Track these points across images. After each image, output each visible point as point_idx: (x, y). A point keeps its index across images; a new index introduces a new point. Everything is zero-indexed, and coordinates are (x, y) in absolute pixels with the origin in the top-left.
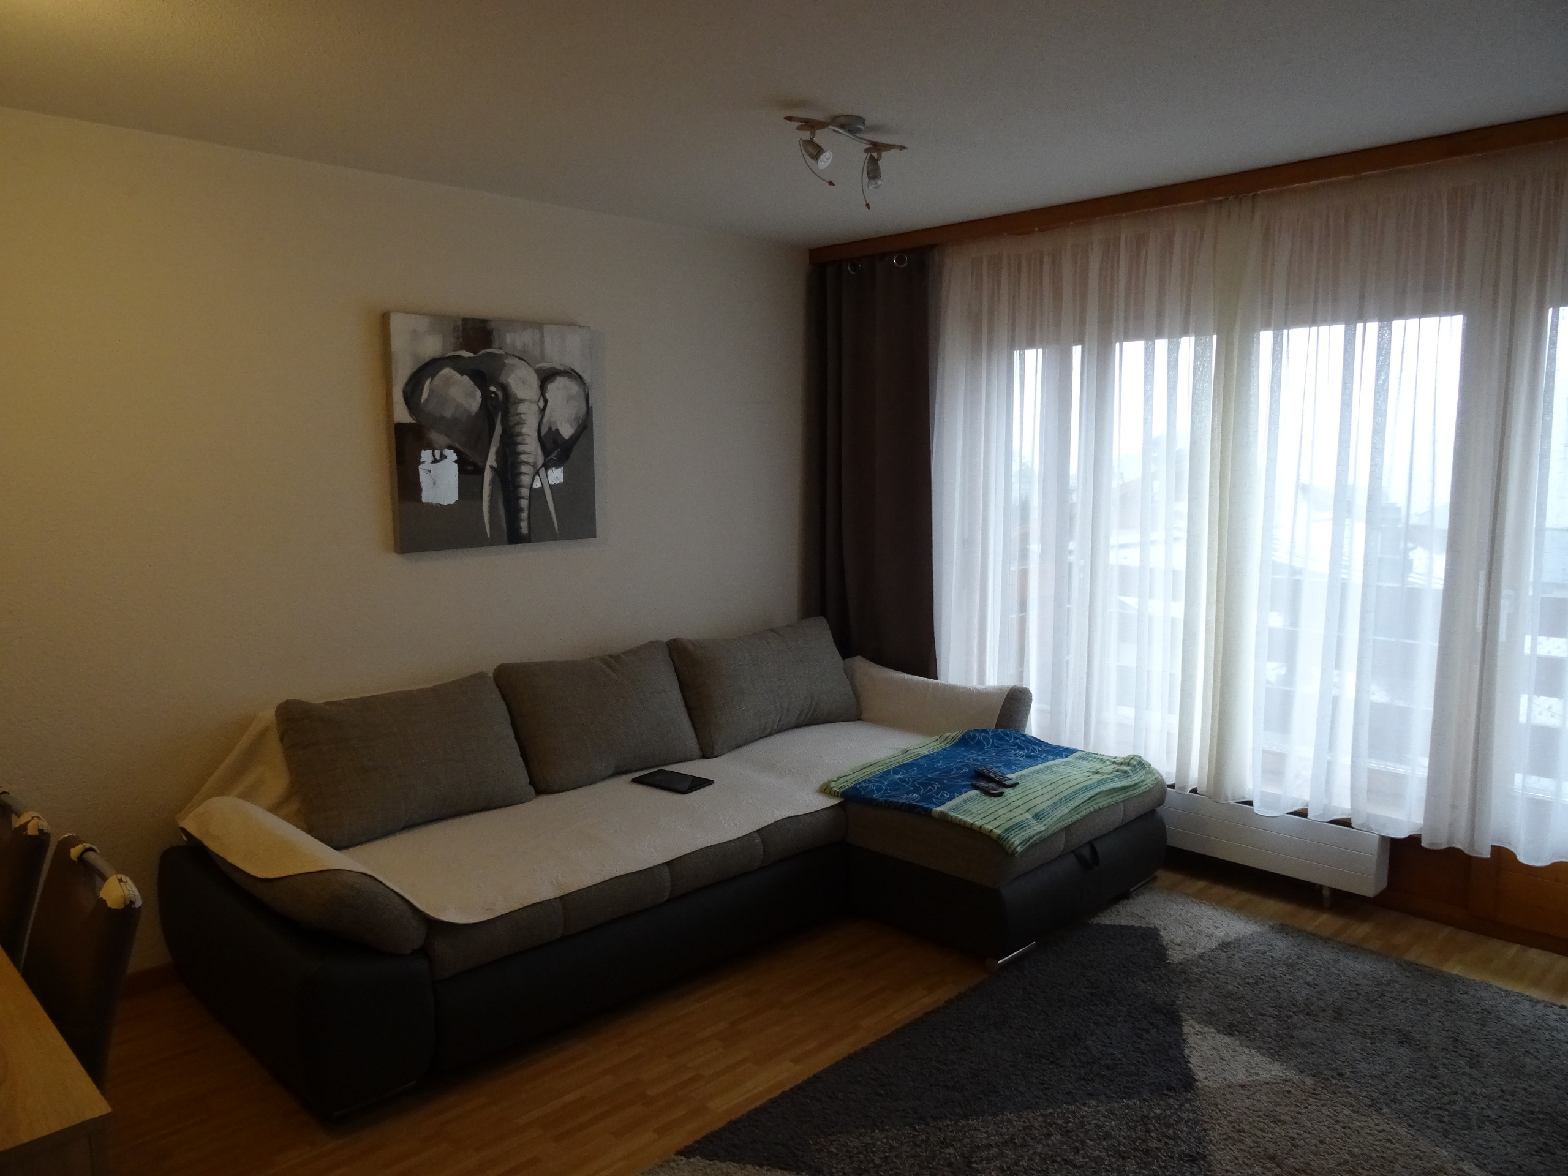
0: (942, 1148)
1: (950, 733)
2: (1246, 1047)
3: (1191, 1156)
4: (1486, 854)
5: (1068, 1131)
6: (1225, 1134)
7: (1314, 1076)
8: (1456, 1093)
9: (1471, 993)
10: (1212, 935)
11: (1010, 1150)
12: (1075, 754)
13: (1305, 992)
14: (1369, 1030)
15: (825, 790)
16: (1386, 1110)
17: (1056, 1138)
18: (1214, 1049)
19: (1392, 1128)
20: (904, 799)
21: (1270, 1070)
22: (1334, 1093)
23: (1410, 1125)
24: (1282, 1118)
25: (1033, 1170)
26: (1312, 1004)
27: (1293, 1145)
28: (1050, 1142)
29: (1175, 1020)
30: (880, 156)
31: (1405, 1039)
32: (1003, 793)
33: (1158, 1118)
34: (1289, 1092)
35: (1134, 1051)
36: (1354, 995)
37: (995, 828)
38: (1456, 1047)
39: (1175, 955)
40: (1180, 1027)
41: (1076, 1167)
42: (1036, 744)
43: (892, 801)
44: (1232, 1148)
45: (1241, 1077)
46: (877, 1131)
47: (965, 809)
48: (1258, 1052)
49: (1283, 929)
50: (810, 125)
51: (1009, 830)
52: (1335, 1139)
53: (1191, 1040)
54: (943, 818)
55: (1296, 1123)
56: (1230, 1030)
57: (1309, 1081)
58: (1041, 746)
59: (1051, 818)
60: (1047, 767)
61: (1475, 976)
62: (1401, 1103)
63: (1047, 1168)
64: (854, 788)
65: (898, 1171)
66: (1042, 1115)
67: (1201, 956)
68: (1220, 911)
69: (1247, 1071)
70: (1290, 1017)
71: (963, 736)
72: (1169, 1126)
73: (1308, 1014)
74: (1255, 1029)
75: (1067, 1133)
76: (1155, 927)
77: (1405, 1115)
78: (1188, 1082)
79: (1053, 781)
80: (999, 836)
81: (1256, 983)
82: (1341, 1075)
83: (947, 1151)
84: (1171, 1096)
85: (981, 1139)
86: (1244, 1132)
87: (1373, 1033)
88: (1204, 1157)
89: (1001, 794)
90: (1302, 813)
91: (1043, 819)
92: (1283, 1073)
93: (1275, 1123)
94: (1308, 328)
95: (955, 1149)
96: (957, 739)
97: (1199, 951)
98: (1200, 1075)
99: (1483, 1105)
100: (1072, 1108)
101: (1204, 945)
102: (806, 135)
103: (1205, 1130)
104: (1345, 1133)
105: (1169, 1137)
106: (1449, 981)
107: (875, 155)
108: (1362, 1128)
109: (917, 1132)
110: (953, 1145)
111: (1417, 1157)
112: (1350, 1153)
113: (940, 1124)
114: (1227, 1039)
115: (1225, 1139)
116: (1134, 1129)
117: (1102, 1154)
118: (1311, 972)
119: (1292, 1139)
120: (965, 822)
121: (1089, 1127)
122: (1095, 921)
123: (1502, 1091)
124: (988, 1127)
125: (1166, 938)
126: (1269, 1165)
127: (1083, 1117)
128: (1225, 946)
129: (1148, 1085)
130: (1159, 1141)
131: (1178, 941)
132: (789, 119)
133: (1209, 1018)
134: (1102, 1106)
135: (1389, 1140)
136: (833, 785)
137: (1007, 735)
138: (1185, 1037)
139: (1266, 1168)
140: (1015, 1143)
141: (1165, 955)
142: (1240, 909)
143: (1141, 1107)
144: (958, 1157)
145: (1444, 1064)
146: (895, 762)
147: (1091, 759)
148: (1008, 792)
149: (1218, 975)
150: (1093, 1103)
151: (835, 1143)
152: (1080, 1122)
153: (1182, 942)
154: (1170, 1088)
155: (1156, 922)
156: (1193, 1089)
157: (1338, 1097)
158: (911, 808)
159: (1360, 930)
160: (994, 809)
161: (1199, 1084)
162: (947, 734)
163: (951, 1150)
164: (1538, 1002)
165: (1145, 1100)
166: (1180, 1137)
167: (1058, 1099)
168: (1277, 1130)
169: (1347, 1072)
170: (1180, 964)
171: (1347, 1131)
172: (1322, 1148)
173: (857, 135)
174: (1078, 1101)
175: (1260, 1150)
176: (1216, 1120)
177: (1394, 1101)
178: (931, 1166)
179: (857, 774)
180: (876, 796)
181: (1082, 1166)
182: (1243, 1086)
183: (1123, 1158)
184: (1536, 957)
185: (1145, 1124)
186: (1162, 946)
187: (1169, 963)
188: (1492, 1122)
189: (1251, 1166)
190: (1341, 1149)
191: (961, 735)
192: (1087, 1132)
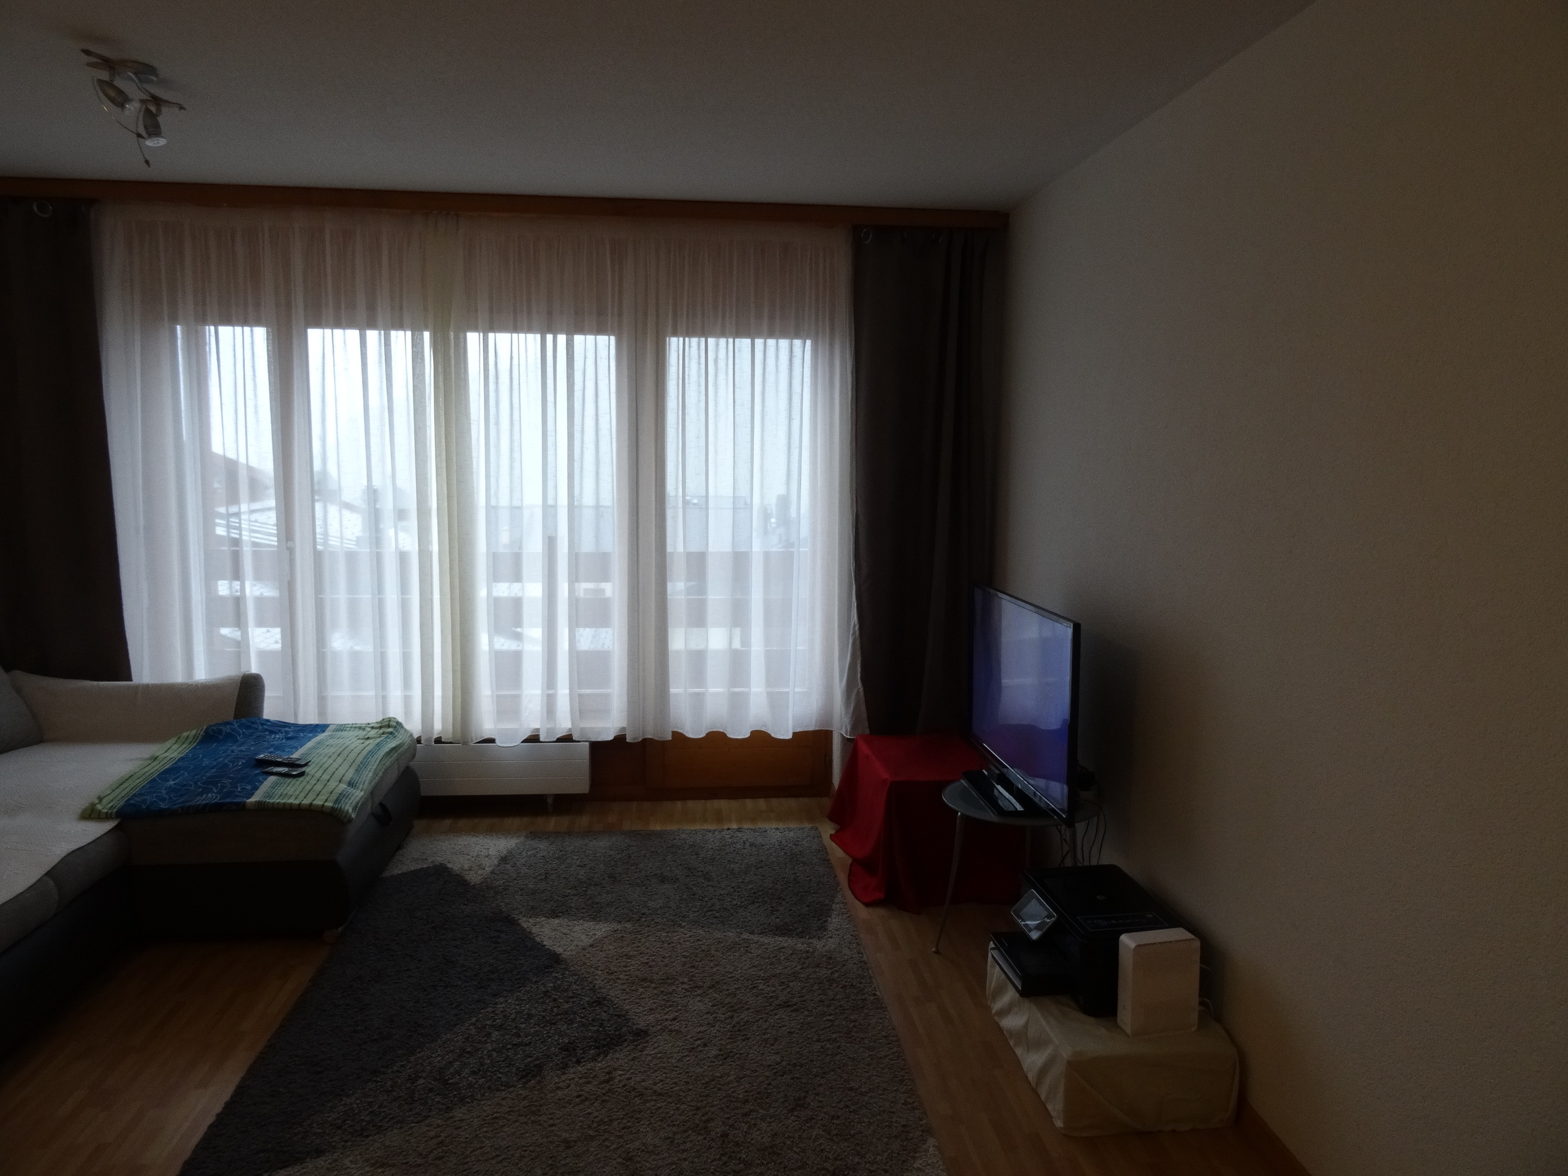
0: (412, 1083)
1: (188, 733)
2: (574, 920)
3: (596, 1002)
4: (670, 738)
5: (501, 1026)
6: (605, 979)
7: (629, 921)
8: (711, 899)
9: (677, 837)
10: (488, 855)
11: (468, 1058)
12: (329, 728)
13: (582, 872)
14: (639, 881)
15: (90, 814)
16: (684, 924)
17: (495, 1035)
18: (554, 930)
19: (695, 933)
20: (201, 800)
21: (602, 929)
22: (649, 926)
23: (702, 927)
24: (631, 954)
25: (498, 1062)
26: (593, 877)
27: (650, 967)
28: (494, 1039)
29: (512, 923)
30: (159, 110)
31: (663, 880)
32: (305, 771)
33: (555, 988)
34: (623, 937)
35: (501, 954)
36: (613, 863)
37: (325, 802)
38: (692, 873)
39: (474, 878)
40: (519, 925)
41: (526, 1045)
42: (285, 727)
43: (191, 805)
44: (616, 985)
45: (586, 941)
46: (344, 1098)
47: (280, 793)
48: (584, 920)
49: (534, 835)
50: (108, 64)
51: (337, 801)
52: (670, 953)
53: (535, 930)
54: (261, 807)
55: (641, 954)
56: (554, 914)
57: (628, 925)
58: (290, 727)
59: (362, 783)
60: (318, 743)
61: (673, 827)
62: (688, 917)
63: (508, 1056)
64: (128, 804)
65: (391, 1116)
66: (470, 1025)
67: (492, 872)
68: (481, 837)
69: (587, 935)
70: (586, 891)
71: (206, 732)
72: (566, 990)
73: (595, 885)
74: (571, 907)
75: (499, 1028)
76: (441, 864)
77: (696, 922)
78: (555, 959)
79: (338, 752)
80: (333, 808)
81: (546, 877)
82: (643, 914)
83: (419, 1082)
84: (552, 972)
85: (439, 1062)
86: (616, 972)
87: (642, 882)
88: (605, 999)
89: (302, 774)
90: (534, 739)
91: (358, 785)
92: (610, 927)
93: (629, 958)
94: (510, 334)
95: (425, 1078)
96: (200, 737)
97: (488, 870)
98: (560, 950)
99: (729, 900)
100: (489, 1009)
101: (489, 865)
102: (105, 75)
103: (591, 983)
104: (673, 947)
105: (571, 997)
106: (659, 835)
107: (153, 109)
108: (680, 939)
109: (381, 1082)
110: (420, 1077)
111: (719, 942)
112: (684, 956)
113: (395, 1068)
114: (557, 921)
115: (608, 982)
116: (543, 1003)
117: (537, 1029)
118: (575, 858)
119: (647, 963)
120: (291, 805)
121: (513, 1016)
122: (387, 874)
123: (733, 888)
124: (437, 1052)
125: (455, 868)
126: (646, 985)
127: (502, 1012)
128: (504, 860)
129: (530, 972)
130: (567, 1002)
131: (466, 867)
132: (87, 52)
133: (534, 911)
134: (510, 999)
135: (698, 940)
136: (99, 807)
137: (253, 723)
138: (528, 930)
139: (645, 987)
140: (468, 1052)
141: (466, 881)
142: (491, 831)
143: (537, 988)
144: (433, 1082)
145: (694, 885)
146: (153, 770)
147: (348, 729)
148: (306, 769)
149: (516, 882)
150: (501, 1000)
151: (314, 1125)
152: (504, 1016)
153: (471, 867)
154: (547, 967)
155: (439, 860)
156: (563, 961)
157: (653, 927)
158: (217, 808)
159: (584, 821)
160: (309, 787)
161: (563, 956)
162: (185, 734)
163: (421, 1081)
164: (715, 831)
165: (536, 982)
166: (579, 994)
167: (474, 1009)
168: (633, 962)
169: (645, 910)
170: (482, 882)
171: (672, 945)
172: (667, 961)
173: (145, 85)
174: (490, 1004)
175: (634, 978)
176: (593, 973)
177: (684, 917)
178: (416, 1099)
179: (117, 791)
180: (162, 806)
181: (530, 1043)
182: (591, 946)
183: (554, 1024)
184: (694, 805)
185: (550, 997)
186: (457, 875)
187: (474, 885)
188: (740, 907)
189: (636, 990)
190: (677, 957)
191: (202, 732)
192: (514, 1020)
